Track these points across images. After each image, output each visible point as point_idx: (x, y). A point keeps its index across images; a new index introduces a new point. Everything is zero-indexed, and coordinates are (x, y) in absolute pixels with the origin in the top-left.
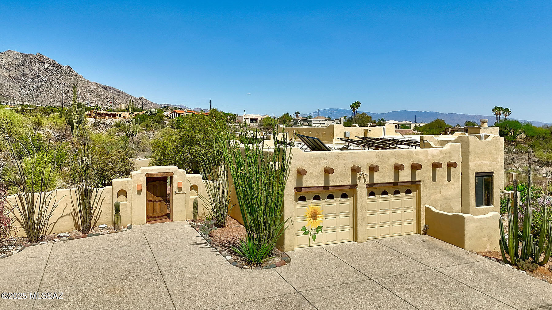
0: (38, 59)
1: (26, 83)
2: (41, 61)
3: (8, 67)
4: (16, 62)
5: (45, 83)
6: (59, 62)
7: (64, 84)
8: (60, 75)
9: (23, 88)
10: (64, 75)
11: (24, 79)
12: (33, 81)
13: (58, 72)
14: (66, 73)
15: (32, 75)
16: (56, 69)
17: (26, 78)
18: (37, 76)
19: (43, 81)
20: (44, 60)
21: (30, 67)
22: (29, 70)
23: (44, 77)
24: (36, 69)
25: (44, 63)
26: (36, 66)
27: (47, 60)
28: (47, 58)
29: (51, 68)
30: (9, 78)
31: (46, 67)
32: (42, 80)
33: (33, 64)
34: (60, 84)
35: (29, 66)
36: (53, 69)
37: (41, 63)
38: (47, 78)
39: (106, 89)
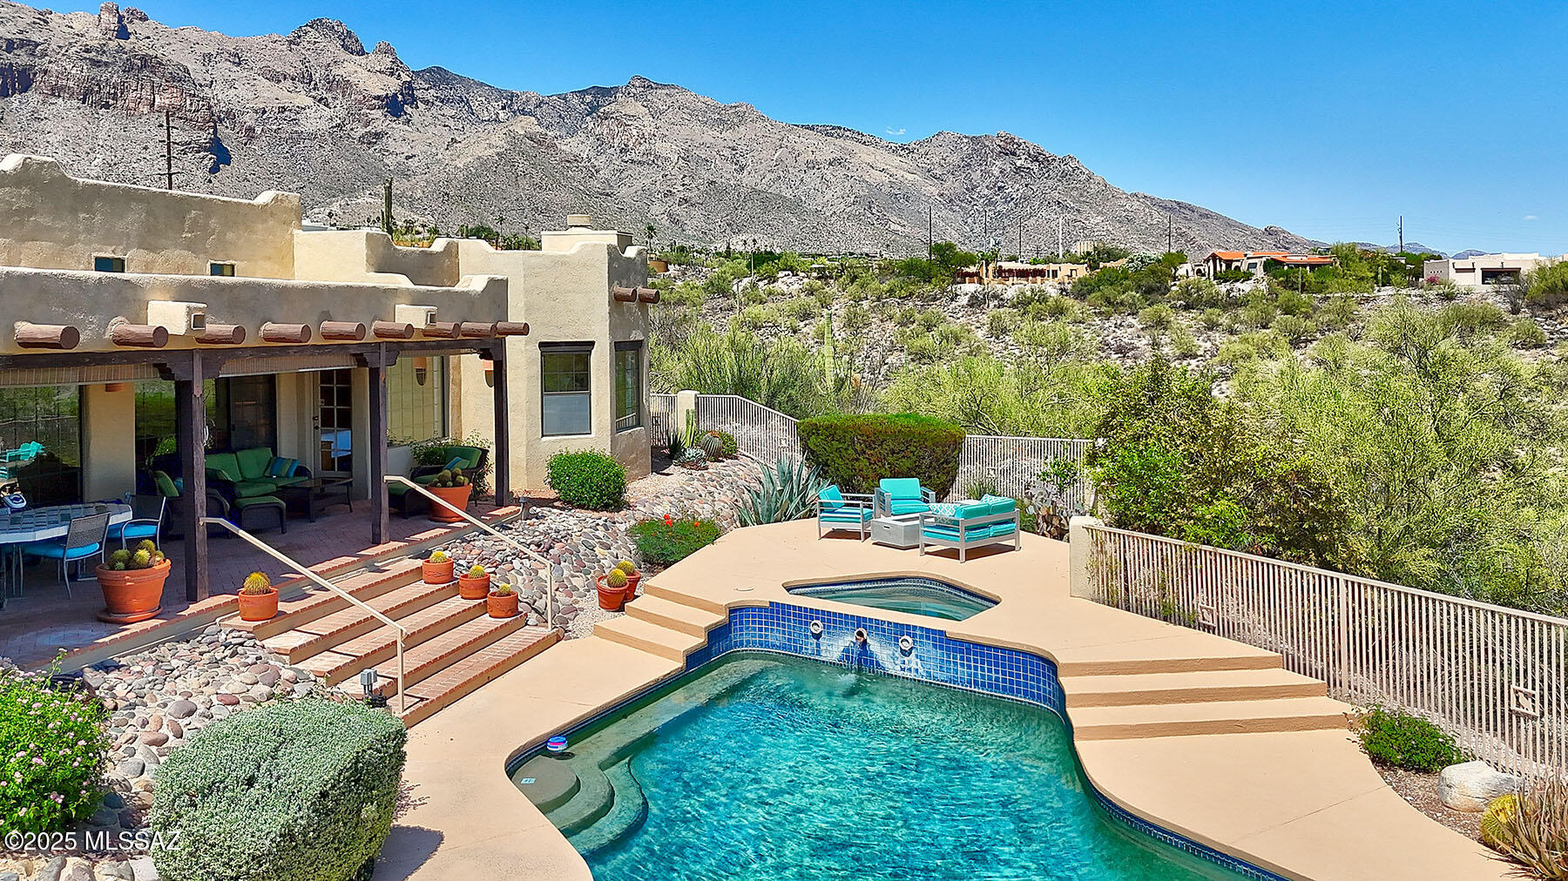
0: (1000, 146)
1: (975, 207)
2: (1009, 149)
3: (938, 172)
4: (955, 159)
5: (1016, 204)
6: (1050, 150)
7: (1059, 203)
8: (1050, 183)
9: (969, 221)
10: (1060, 181)
11: (970, 199)
12: (990, 203)
13: (1046, 175)
14: (1064, 175)
15: (987, 186)
16: (1042, 166)
17: (975, 197)
18: (999, 190)
19: (1013, 199)
20: (1015, 146)
21: (983, 168)
22: (982, 175)
23: (1014, 189)
24: (996, 172)
25: (1014, 154)
26: (997, 163)
27: (1021, 147)
28: (1021, 141)
29: (1029, 166)
30: (940, 199)
31: (1018, 163)
32: (1009, 199)
33: (990, 159)
34: (1049, 203)
35: (981, 164)
36: (1035, 166)
37: (1007, 154)
38: (1021, 191)
39: (1171, 209)
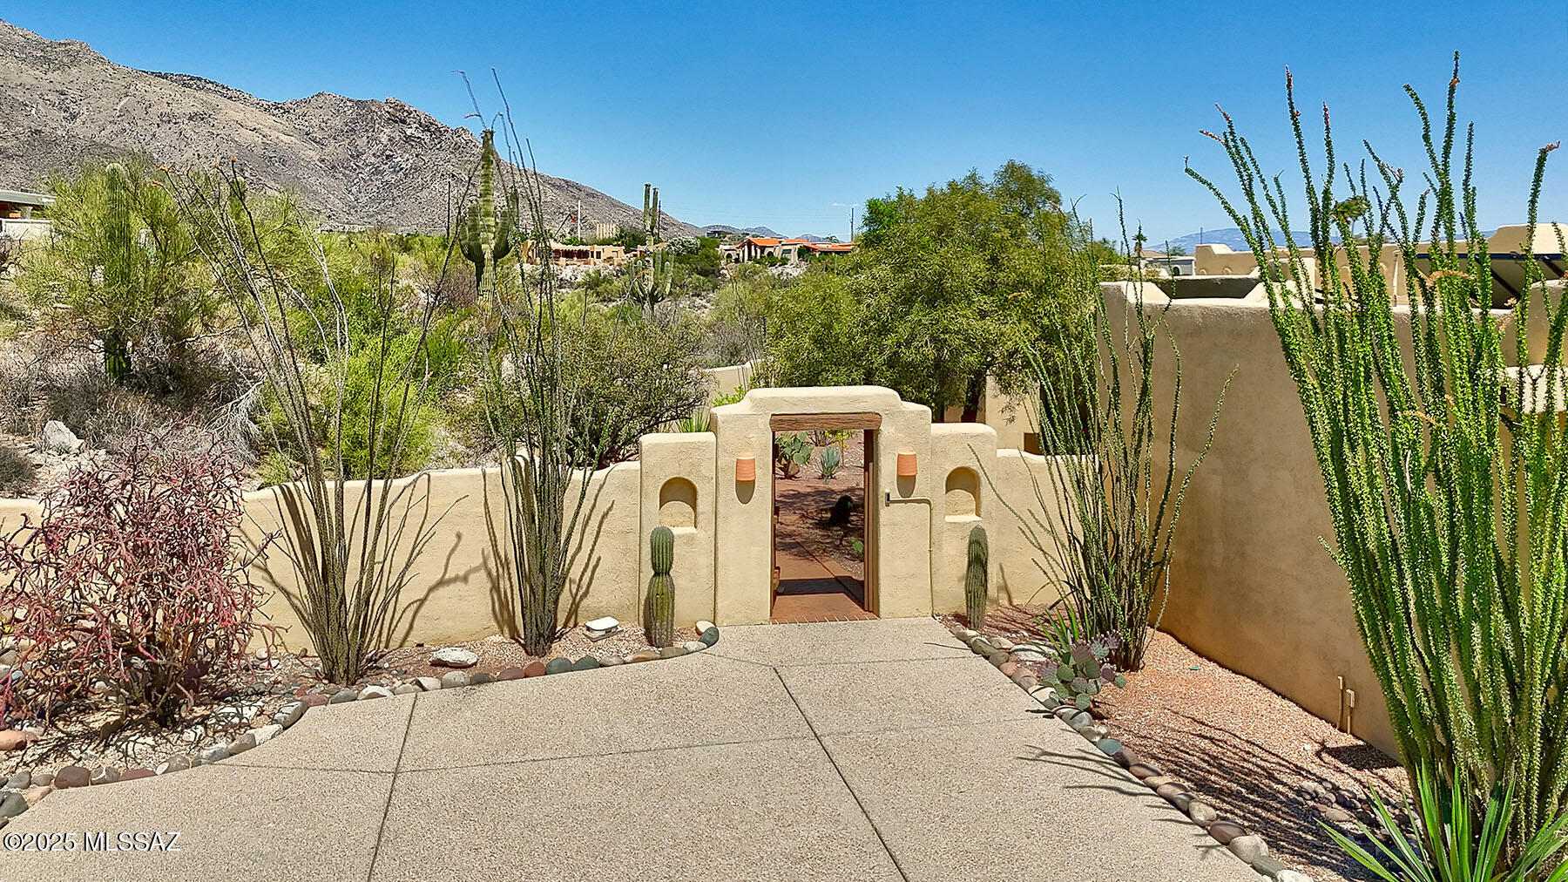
0: (389, 113)
1: (360, 175)
2: (398, 117)
3: (318, 135)
4: (338, 122)
5: (406, 175)
6: (441, 120)
7: (453, 176)
8: (442, 154)
9: (354, 190)
10: (453, 153)
11: (355, 167)
12: (377, 171)
13: (438, 146)
14: (457, 147)
15: (374, 155)
16: (433, 136)
17: (360, 164)
18: (387, 159)
19: (402, 169)
20: (405, 114)
21: (370, 135)
22: (368, 142)
23: (404, 159)
24: (384, 139)
25: (404, 122)
26: (385, 130)
27: (412, 115)
28: (411, 109)
29: (420, 135)
30: (320, 165)
31: (409, 132)
32: (398, 169)
33: (377, 126)
34: (443, 175)
35: (367, 131)
36: (426, 137)
37: (396, 122)
38: (411, 161)
39: (560, 187)
